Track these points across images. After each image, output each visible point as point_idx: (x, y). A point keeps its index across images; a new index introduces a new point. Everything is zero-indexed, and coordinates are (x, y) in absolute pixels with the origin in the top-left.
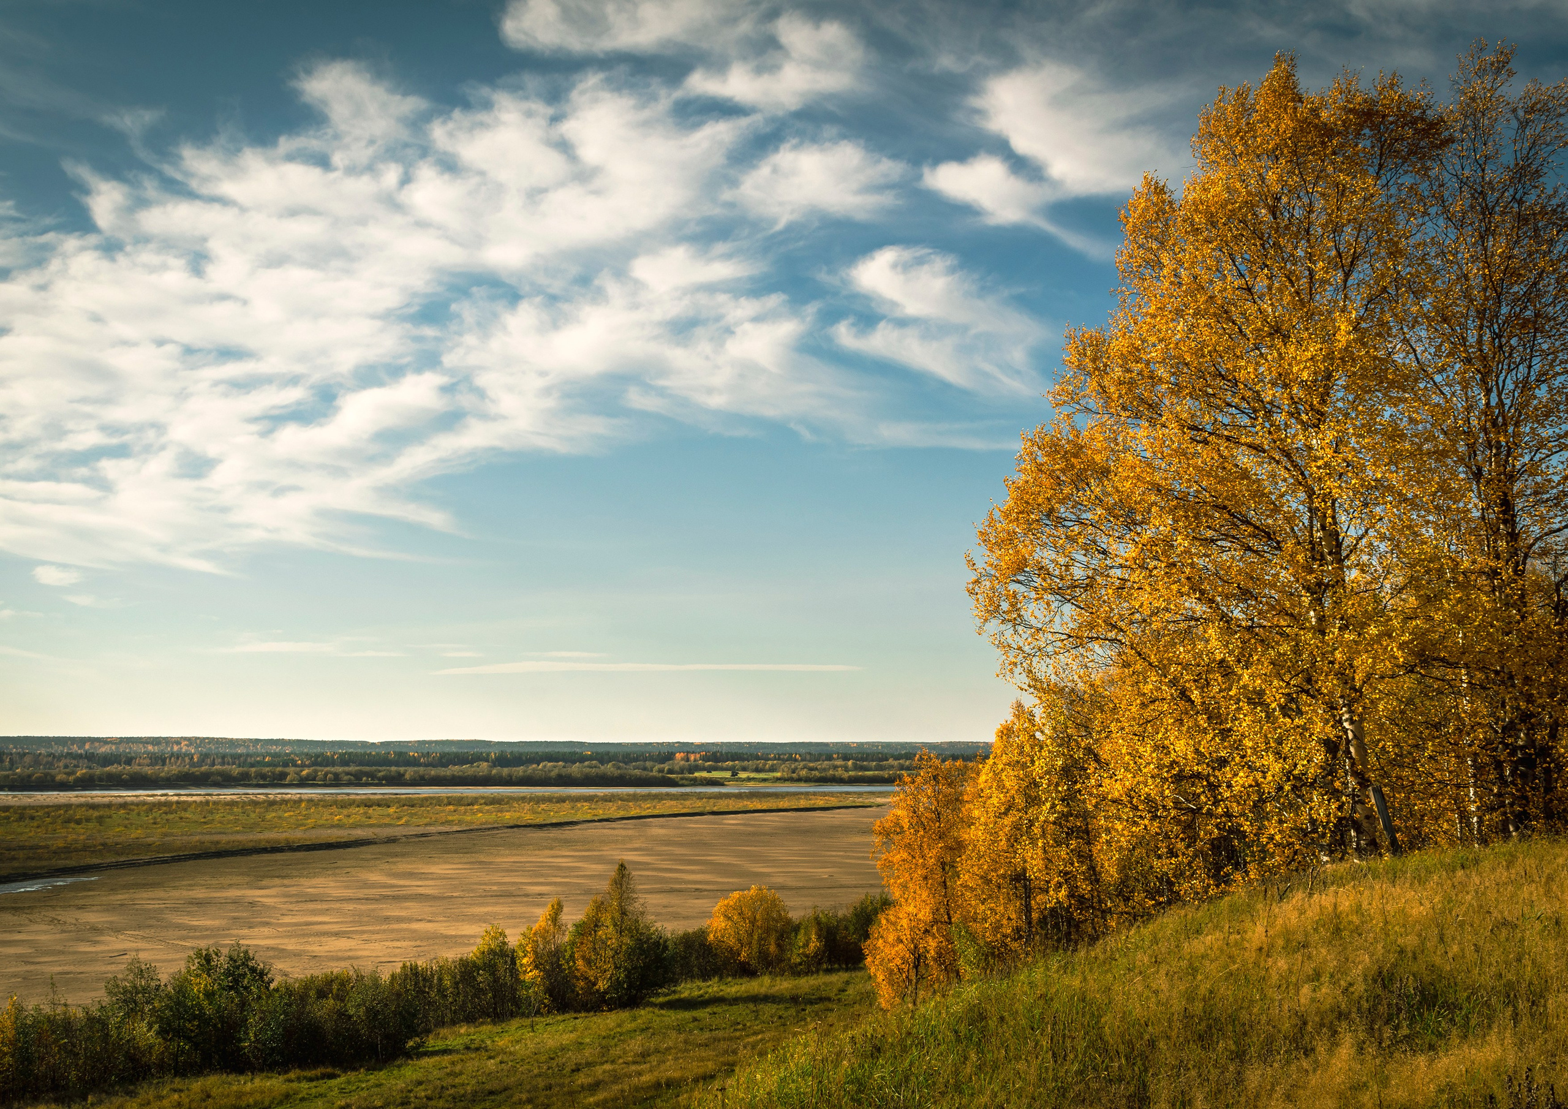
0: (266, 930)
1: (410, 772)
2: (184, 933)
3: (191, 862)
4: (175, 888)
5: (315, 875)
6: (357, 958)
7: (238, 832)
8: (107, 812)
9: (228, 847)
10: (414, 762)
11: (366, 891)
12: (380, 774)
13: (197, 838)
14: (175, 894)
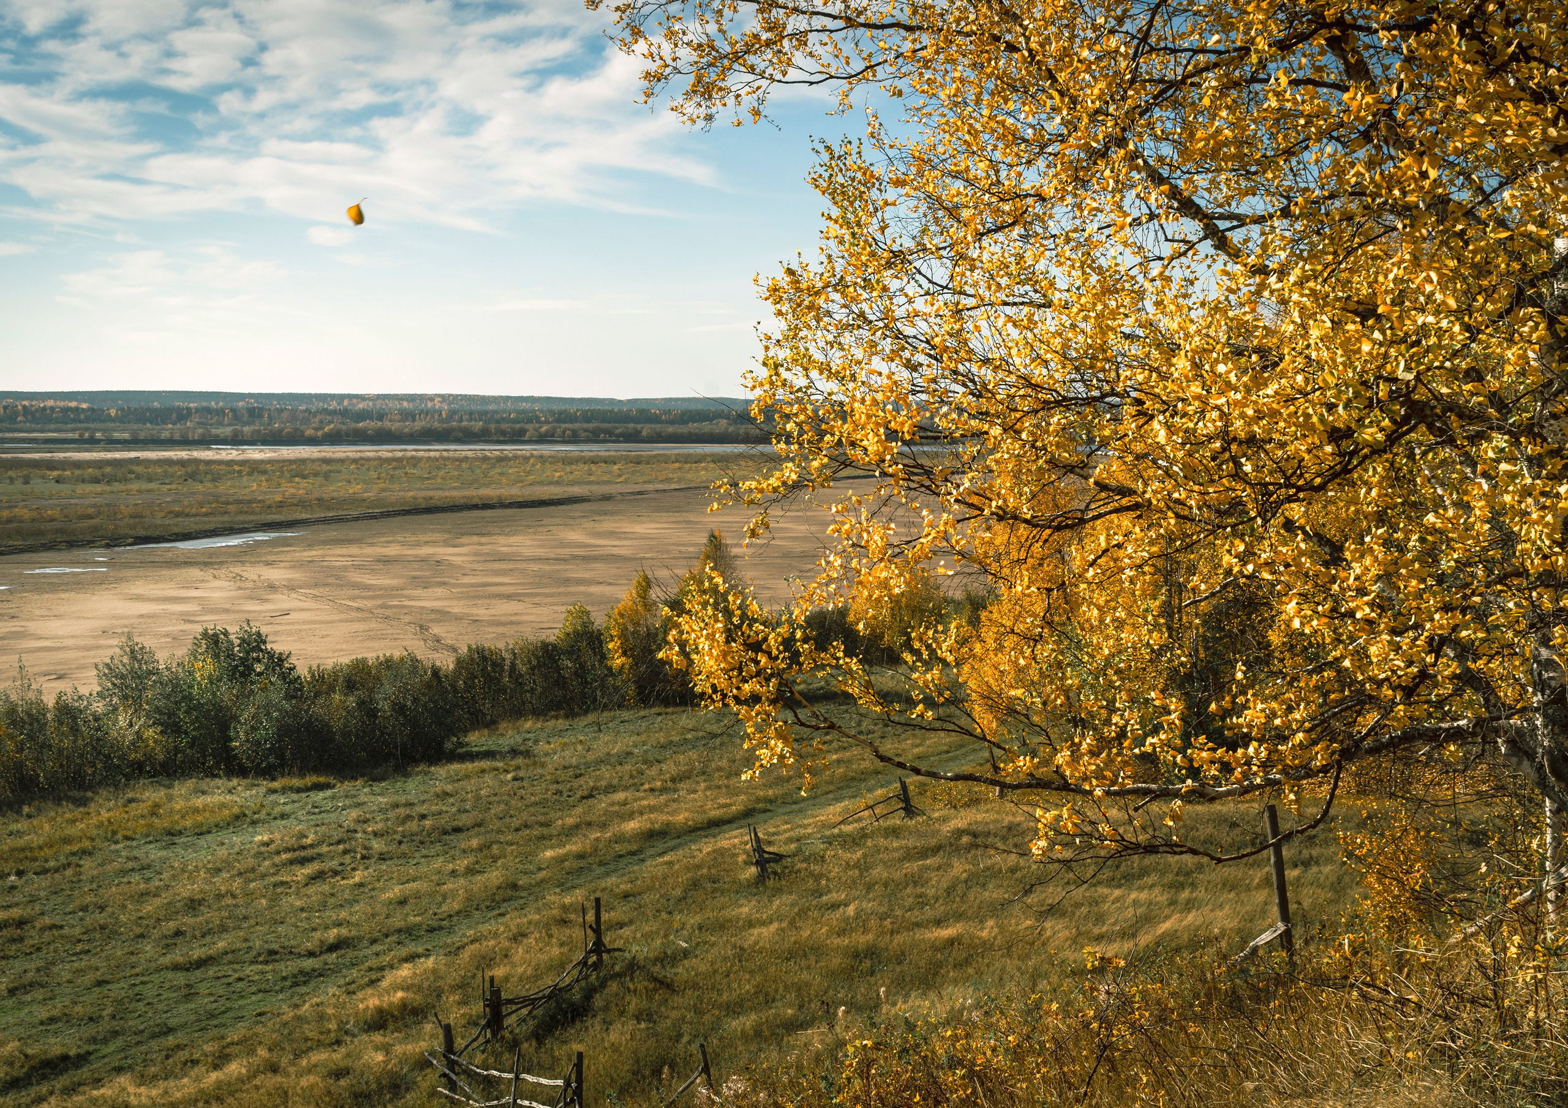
0: (439, 591)
1: (646, 430)
2: (357, 592)
3: (400, 518)
4: (372, 544)
5: (515, 533)
6: (519, 623)
7: (455, 488)
8: (338, 467)
9: (439, 504)
10: (654, 419)
11: (559, 551)
12: (618, 431)
13: (411, 494)
14: (369, 550)
